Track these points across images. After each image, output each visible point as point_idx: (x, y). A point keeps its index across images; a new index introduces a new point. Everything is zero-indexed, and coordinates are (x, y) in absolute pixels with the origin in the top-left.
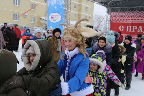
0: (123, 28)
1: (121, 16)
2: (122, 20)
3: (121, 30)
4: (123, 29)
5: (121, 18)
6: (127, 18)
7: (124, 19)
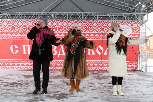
0: (17, 49)
1: (12, 28)
2: (14, 35)
3: (15, 52)
4: (17, 51)
5: (12, 32)
6: (22, 32)
7: (16, 34)
